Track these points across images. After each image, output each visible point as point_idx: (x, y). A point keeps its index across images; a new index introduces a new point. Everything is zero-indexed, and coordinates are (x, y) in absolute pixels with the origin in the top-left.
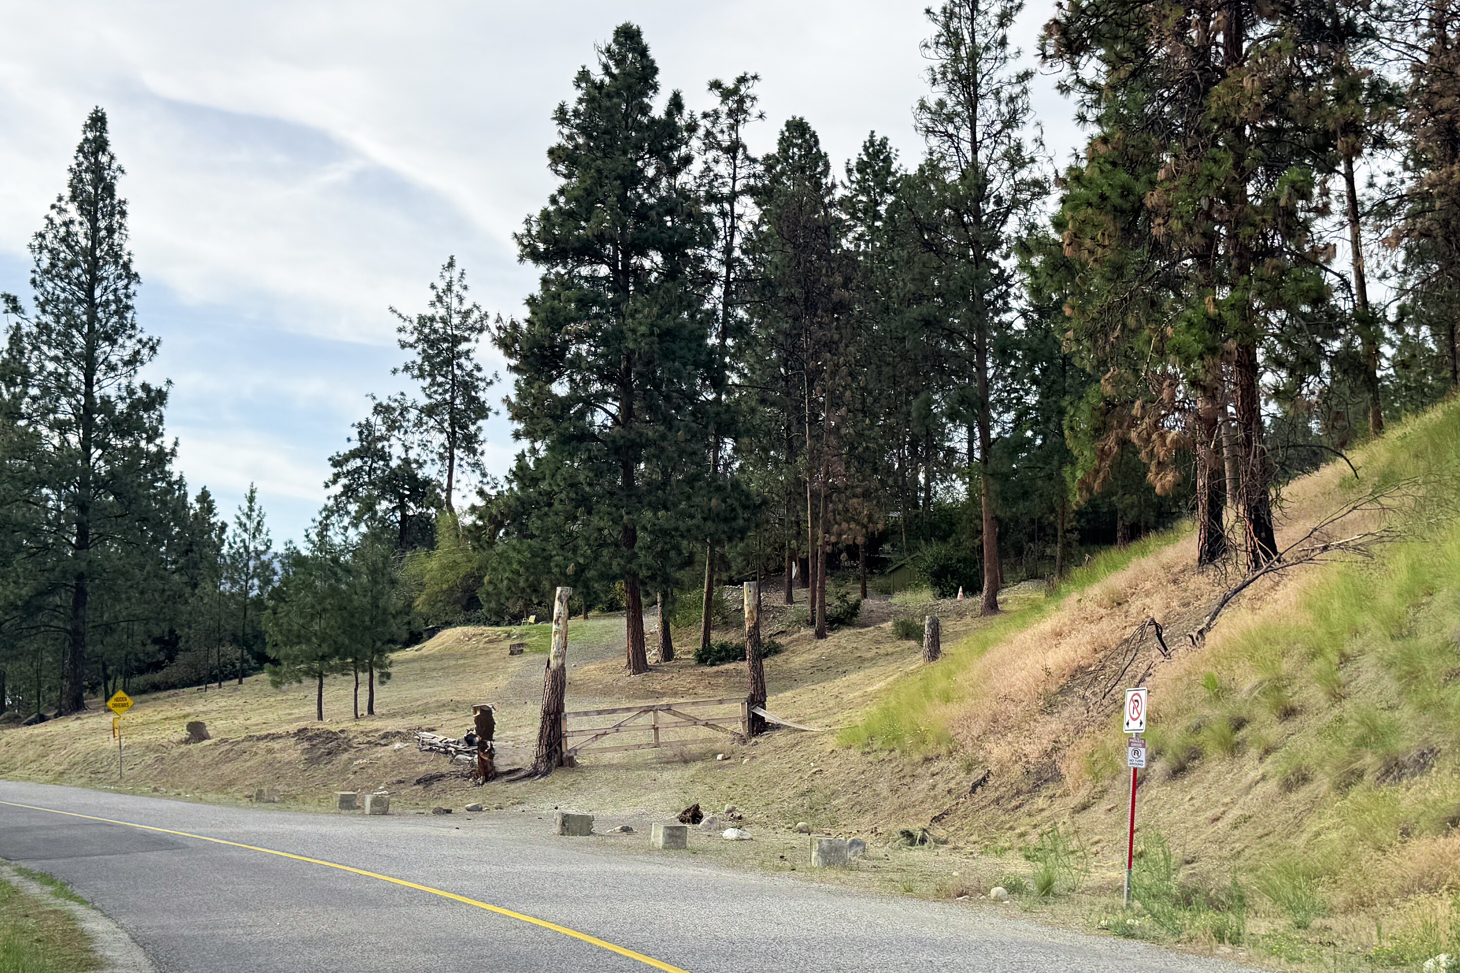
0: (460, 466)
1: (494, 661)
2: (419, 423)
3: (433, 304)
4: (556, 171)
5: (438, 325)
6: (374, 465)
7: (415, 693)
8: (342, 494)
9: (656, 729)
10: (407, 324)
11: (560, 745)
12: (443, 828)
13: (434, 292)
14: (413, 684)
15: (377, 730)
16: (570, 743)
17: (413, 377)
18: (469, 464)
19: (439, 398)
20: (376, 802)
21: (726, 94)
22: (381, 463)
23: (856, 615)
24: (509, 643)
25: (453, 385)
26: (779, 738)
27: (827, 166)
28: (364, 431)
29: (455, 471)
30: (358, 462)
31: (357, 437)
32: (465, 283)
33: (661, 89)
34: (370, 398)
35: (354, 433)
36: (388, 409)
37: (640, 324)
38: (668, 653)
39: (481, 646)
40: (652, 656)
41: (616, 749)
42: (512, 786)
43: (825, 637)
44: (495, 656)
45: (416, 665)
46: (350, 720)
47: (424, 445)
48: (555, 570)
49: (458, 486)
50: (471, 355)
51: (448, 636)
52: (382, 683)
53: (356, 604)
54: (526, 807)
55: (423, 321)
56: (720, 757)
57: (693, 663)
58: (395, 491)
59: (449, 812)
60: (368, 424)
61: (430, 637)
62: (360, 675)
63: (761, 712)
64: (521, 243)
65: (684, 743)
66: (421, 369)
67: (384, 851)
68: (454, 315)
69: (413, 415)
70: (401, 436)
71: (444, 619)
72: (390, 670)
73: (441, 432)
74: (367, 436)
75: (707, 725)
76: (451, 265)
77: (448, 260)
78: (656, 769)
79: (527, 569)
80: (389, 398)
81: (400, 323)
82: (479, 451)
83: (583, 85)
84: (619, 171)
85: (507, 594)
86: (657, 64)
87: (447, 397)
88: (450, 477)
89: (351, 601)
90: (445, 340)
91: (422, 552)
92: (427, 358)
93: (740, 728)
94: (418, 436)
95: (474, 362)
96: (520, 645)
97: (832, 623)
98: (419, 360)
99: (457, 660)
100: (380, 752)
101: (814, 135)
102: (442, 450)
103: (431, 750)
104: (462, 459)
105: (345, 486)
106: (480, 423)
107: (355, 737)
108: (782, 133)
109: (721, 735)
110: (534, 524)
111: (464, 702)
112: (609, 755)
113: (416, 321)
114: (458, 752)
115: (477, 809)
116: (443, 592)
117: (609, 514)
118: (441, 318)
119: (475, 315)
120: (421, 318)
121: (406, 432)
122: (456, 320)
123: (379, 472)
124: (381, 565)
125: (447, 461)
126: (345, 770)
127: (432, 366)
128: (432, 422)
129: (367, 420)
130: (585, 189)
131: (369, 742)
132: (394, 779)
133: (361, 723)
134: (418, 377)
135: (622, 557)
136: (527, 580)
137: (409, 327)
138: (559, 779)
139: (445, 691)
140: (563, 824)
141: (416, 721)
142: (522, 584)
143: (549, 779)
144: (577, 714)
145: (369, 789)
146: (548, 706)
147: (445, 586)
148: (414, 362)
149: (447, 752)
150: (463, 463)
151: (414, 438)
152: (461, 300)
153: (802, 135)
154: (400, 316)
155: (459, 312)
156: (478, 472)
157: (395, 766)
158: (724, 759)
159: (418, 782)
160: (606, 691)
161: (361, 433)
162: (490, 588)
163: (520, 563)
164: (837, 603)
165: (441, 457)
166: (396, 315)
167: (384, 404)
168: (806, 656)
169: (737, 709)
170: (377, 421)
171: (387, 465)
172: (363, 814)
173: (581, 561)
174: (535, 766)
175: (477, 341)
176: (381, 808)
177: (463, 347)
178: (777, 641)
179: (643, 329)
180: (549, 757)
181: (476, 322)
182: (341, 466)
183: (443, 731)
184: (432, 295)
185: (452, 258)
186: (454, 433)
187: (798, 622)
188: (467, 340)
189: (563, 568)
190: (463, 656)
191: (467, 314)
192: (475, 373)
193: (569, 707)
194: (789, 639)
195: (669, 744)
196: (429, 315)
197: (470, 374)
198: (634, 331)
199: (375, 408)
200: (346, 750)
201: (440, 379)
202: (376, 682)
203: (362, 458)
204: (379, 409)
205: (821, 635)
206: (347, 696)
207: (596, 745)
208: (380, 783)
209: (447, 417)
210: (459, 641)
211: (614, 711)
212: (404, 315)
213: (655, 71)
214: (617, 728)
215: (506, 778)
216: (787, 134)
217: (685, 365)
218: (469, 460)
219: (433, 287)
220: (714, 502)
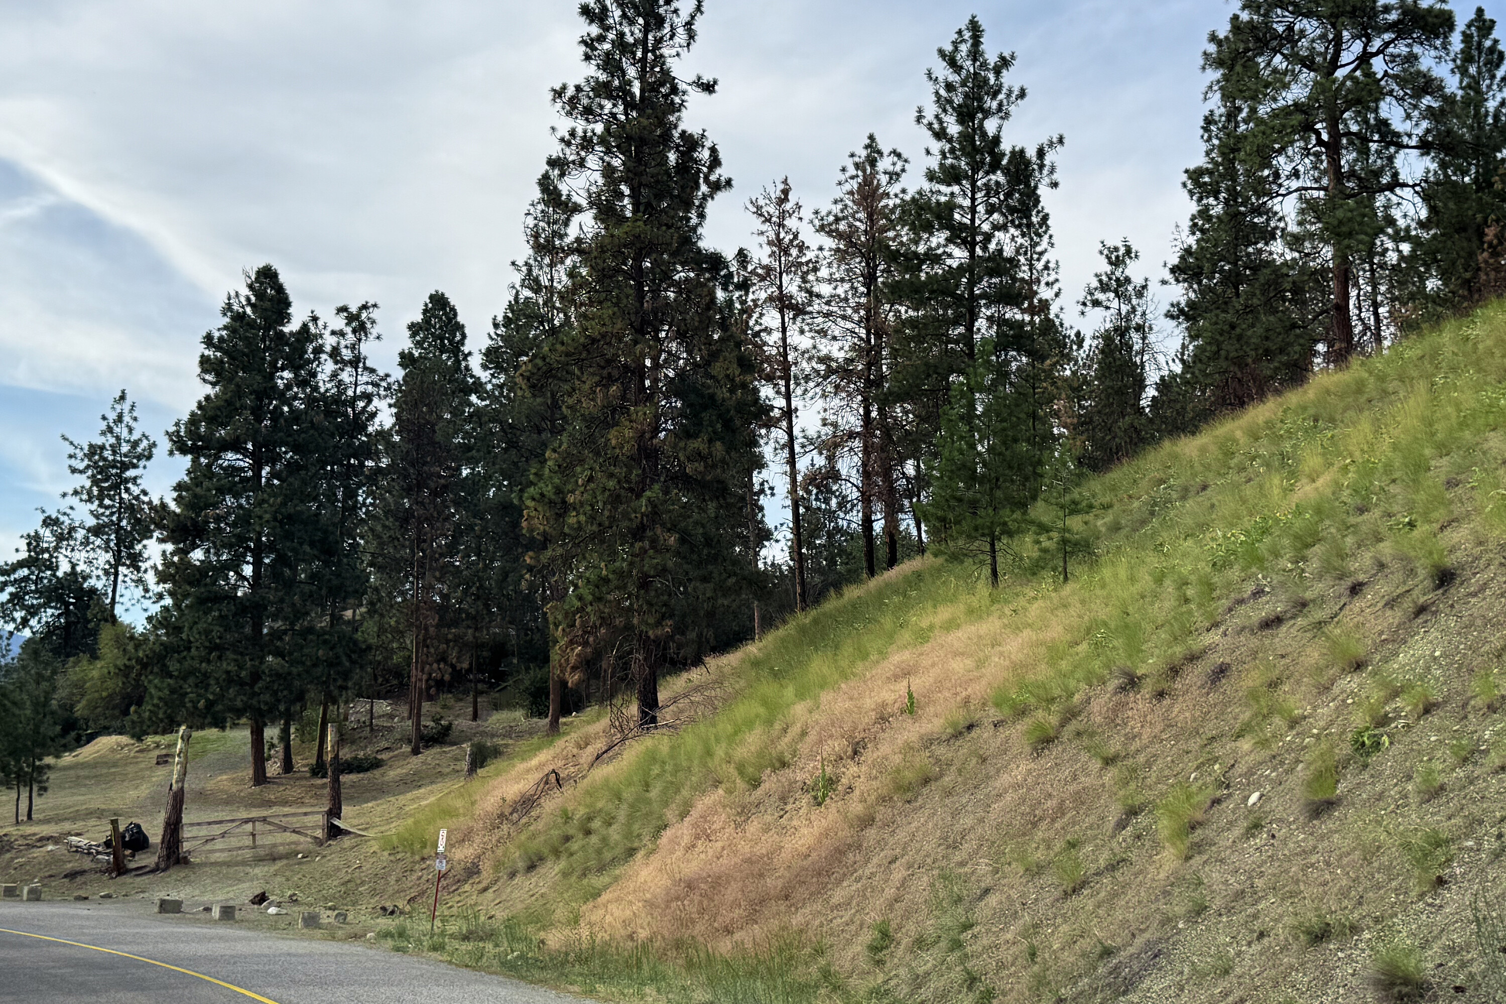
0: (124, 582)
1: (142, 770)
2: (86, 542)
3: (103, 433)
4: (204, 380)
5: (107, 454)
6: (42, 575)
7: (69, 800)
8: (9, 601)
9: (254, 835)
10: (78, 451)
11: (178, 848)
12: (81, 910)
13: (105, 423)
14: (68, 791)
15: (34, 834)
16: (186, 846)
17: (81, 500)
18: (133, 580)
19: (106, 520)
20: (31, 891)
21: (352, 318)
22: (49, 573)
23: (448, 735)
24: (157, 753)
25: (120, 507)
26: (347, 842)
27: (464, 336)
28: (34, 541)
29: (119, 587)
30: (25, 572)
31: (26, 548)
32: (135, 414)
33: (293, 320)
34: (39, 512)
35: (23, 545)
36: (56, 522)
37: (266, 512)
38: (288, 766)
39: (132, 754)
40: (273, 768)
41: (222, 851)
42: (139, 879)
43: (420, 753)
44: (142, 765)
45: (72, 772)
46: (12, 826)
47: (89, 562)
48: (189, 705)
49: (121, 600)
50: (139, 481)
51: (105, 743)
52: (40, 795)
53: (20, 731)
54: (146, 895)
55: (94, 450)
56: (300, 856)
57: (308, 775)
58: (60, 599)
59: (86, 898)
60: (37, 537)
61: (88, 742)
62: (22, 788)
63: (336, 822)
64: (171, 440)
65: (274, 846)
66: (89, 492)
67: (36, 923)
68: (124, 444)
69: (80, 534)
70: (68, 553)
71: (103, 722)
72: (47, 784)
73: (107, 552)
74: (35, 547)
75: (294, 831)
76: (123, 398)
77: (120, 394)
78: (250, 866)
79: (166, 704)
80: (58, 511)
81: (71, 450)
82: (143, 569)
83: (229, 314)
84: (255, 386)
85: (149, 723)
86: (291, 299)
87: (114, 518)
88: (114, 591)
89: (16, 728)
90: (114, 467)
91: (85, 658)
92: (95, 482)
93: (319, 833)
94: (84, 554)
95: (141, 487)
96: (167, 755)
97: (427, 741)
98: (88, 484)
99: (109, 768)
100: (36, 853)
101: (453, 309)
102: (107, 567)
103: (77, 851)
104: (125, 576)
105: (11, 594)
106: (145, 542)
107: (16, 840)
108: (426, 305)
109: (302, 839)
110: (173, 666)
111: (109, 810)
112: (217, 855)
113: (86, 448)
114: (98, 853)
115: (109, 896)
116: (103, 699)
117: (236, 660)
118: (111, 446)
119: (144, 444)
120: (91, 446)
121: (73, 550)
122: (125, 448)
123: (45, 581)
124: (42, 699)
125: (112, 578)
126: (8, 865)
127: (101, 489)
128: (98, 542)
129: (36, 532)
130: (226, 401)
131: (27, 845)
132: (47, 874)
133: (21, 828)
134: (86, 501)
135: (245, 695)
136: (165, 713)
137: (80, 455)
138: (175, 873)
139: (95, 799)
140: (161, 906)
141: (67, 826)
142: (161, 716)
143: (168, 873)
144: (192, 825)
145: (26, 882)
146: (169, 818)
147: (104, 694)
148: (83, 487)
149: (89, 854)
150: (127, 579)
151: (80, 556)
152: (131, 430)
153: (444, 309)
154: (71, 443)
155: (129, 441)
156: (141, 588)
157: (48, 864)
158: (303, 857)
159: (66, 876)
160: (229, 801)
161: (29, 544)
162: (135, 718)
163: (160, 698)
164: (432, 724)
165: (107, 573)
166: (67, 443)
167: (54, 517)
168: (399, 771)
169: (319, 819)
170: (47, 534)
171: (54, 575)
172: (22, 900)
173: (211, 697)
174: (157, 864)
175: (145, 467)
176: (35, 896)
177: (130, 473)
178: (379, 757)
179: (267, 516)
180: (168, 857)
181: (144, 450)
182: (9, 575)
183: (87, 835)
184: (103, 425)
185: (123, 392)
186: (119, 551)
187: (401, 740)
188: (135, 466)
189: (195, 703)
190: (115, 765)
191: (135, 444)
192: (142, 497)
193: (185, 819)
194: (391, 754)
195: (263, 846)
196: (100, 443)
197: (137, 498)
198: (260, 518)
199: (44, 521)
200: (8, 851)
201: (107, 502)
202: (34, 794)
203: (29, 568)
204: (49, 522)
205: (416, 752)
206: (9, 801)
207: (208, 847)
208: (35, 877)
209: (113, 537)
210: (112, 750)
211: (221, 822)
212: (76, 443)
213: (288, 304)
214: (223, 835)
215: (134, 873)
216: (430, 305)
217: (301, 544)
218: (133, 577)
219: (104, 418)
220: (320, 653)
